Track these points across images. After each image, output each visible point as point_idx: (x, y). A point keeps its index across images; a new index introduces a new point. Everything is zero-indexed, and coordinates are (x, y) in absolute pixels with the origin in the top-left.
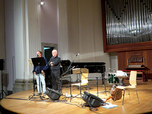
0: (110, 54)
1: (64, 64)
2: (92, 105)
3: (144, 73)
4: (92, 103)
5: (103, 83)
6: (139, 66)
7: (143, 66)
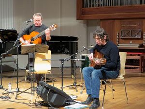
0: (88, 23)
1: (6, 37)
2: (51, 103)
3: (142, 57)
4: (53, 100)
5: (73, 73)
6: (136, 46)
7: (142, 46)
